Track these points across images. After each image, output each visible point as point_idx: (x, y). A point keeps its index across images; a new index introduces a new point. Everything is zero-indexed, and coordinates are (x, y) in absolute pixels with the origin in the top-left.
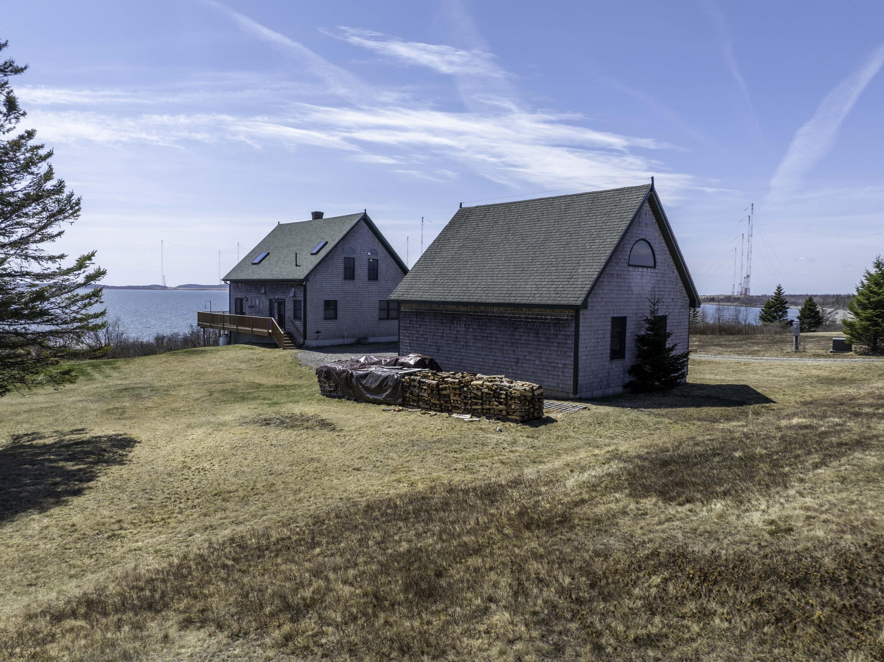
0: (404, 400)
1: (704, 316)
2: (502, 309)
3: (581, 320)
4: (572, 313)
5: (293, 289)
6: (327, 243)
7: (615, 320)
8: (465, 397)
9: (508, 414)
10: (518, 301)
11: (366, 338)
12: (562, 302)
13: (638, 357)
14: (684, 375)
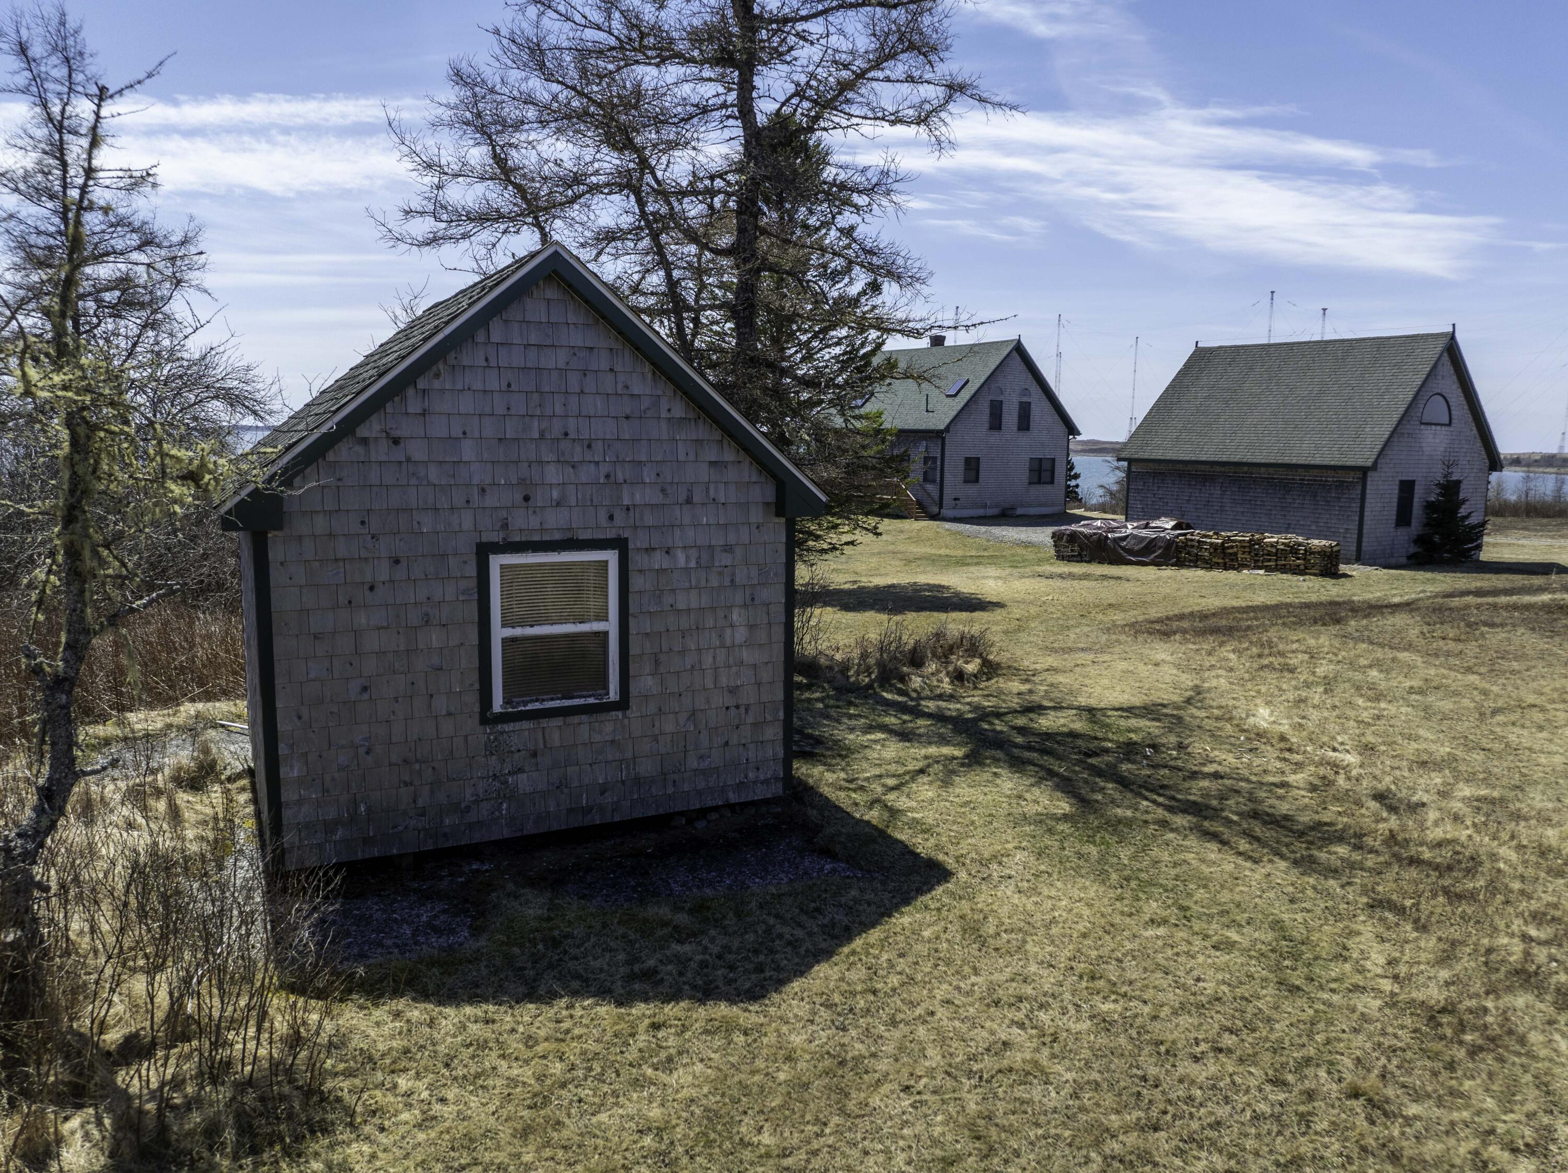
0: (1178, 559)
1: (1500, 488)
2: (1271, 470)
3: (1369, 483)
4: (1359, 474)
5: (924, 443)
6: (967, 381)
7: (1402, 483)
8: (1256, 555)
9: (1306, 568)
10: (1294, 462)
11: (1014, 509)
12: (1348, 464)
13: (1425, 525)
14: (1479, 547)
